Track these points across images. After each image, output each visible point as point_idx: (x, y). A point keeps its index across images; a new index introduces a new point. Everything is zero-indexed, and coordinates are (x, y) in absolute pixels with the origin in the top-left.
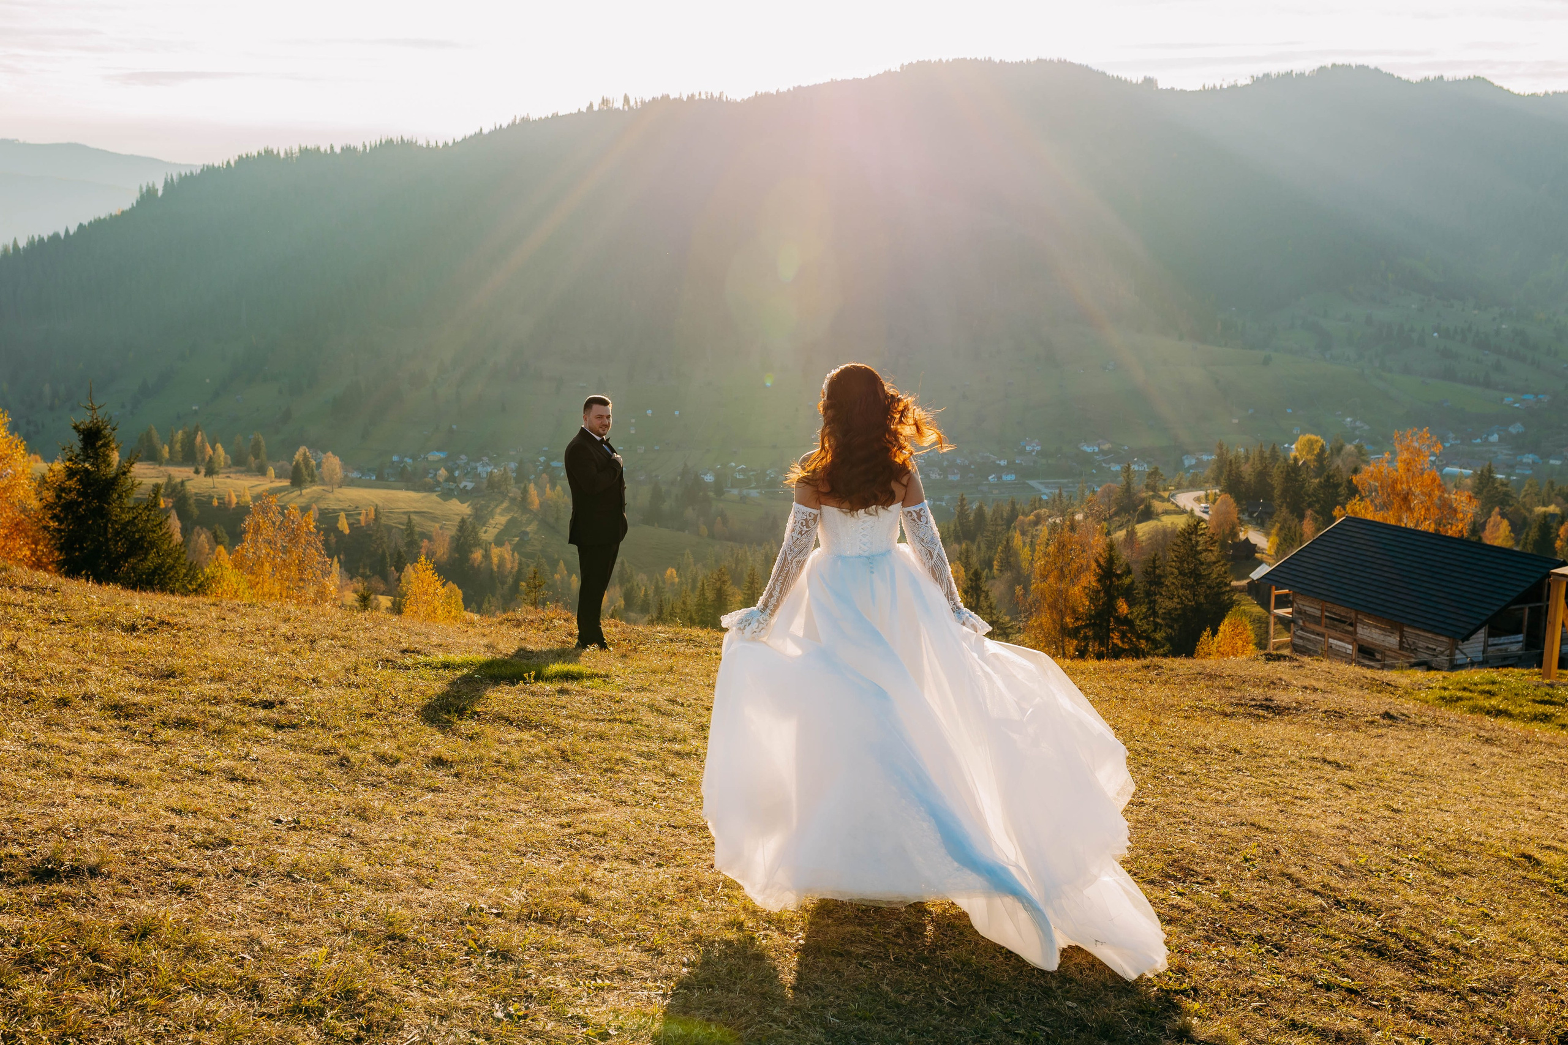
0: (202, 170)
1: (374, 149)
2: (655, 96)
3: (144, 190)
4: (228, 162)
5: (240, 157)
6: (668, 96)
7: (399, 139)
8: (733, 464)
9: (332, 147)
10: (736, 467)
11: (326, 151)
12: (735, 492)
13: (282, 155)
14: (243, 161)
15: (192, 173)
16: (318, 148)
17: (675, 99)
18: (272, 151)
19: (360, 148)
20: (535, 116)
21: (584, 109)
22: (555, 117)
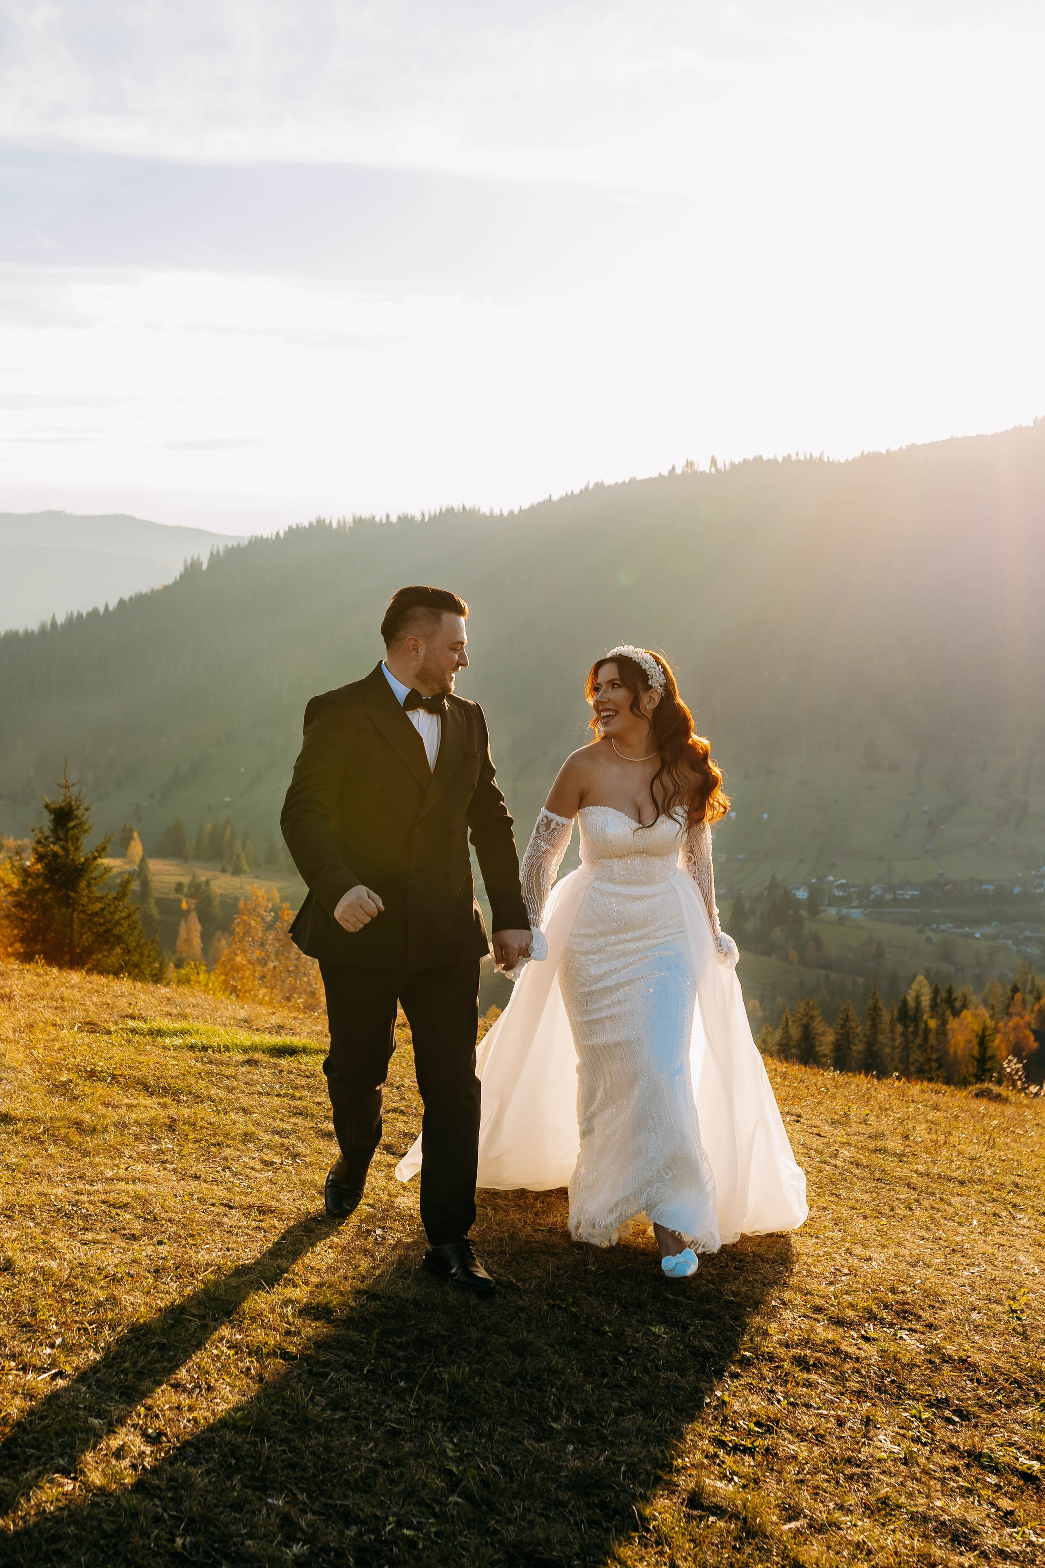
0: (250, 542)
1: (434, 519)
2: (747, 457)
3: (189, 562)
4: (278, 533)
5: (290, 528)
6: (761, 457)
7: (461, 508)
8: (831, 878)
9: (388, 517)
10: (835, 881)
11: (381, 520)
12: (833, 911)
13: (334, 525)
14: (293, 532)
15: (239, 545)
16: (374, 518)
17: (769, 461)
18: (324, 521)
19: (418, 517)
20: (609, 481)
21: (665, 473)
22: (633, 481)
